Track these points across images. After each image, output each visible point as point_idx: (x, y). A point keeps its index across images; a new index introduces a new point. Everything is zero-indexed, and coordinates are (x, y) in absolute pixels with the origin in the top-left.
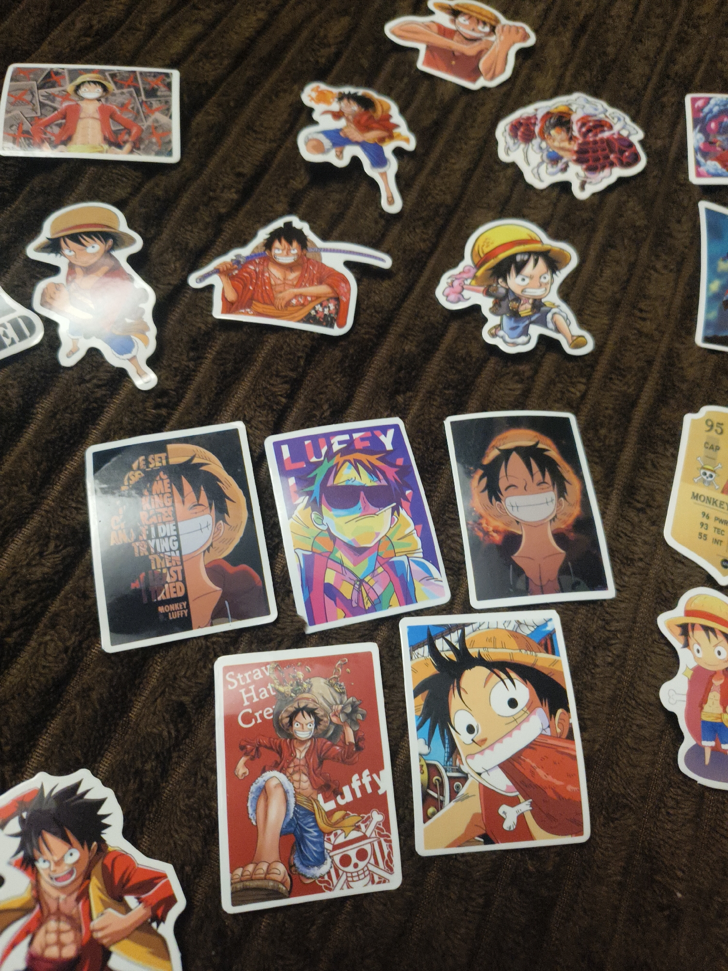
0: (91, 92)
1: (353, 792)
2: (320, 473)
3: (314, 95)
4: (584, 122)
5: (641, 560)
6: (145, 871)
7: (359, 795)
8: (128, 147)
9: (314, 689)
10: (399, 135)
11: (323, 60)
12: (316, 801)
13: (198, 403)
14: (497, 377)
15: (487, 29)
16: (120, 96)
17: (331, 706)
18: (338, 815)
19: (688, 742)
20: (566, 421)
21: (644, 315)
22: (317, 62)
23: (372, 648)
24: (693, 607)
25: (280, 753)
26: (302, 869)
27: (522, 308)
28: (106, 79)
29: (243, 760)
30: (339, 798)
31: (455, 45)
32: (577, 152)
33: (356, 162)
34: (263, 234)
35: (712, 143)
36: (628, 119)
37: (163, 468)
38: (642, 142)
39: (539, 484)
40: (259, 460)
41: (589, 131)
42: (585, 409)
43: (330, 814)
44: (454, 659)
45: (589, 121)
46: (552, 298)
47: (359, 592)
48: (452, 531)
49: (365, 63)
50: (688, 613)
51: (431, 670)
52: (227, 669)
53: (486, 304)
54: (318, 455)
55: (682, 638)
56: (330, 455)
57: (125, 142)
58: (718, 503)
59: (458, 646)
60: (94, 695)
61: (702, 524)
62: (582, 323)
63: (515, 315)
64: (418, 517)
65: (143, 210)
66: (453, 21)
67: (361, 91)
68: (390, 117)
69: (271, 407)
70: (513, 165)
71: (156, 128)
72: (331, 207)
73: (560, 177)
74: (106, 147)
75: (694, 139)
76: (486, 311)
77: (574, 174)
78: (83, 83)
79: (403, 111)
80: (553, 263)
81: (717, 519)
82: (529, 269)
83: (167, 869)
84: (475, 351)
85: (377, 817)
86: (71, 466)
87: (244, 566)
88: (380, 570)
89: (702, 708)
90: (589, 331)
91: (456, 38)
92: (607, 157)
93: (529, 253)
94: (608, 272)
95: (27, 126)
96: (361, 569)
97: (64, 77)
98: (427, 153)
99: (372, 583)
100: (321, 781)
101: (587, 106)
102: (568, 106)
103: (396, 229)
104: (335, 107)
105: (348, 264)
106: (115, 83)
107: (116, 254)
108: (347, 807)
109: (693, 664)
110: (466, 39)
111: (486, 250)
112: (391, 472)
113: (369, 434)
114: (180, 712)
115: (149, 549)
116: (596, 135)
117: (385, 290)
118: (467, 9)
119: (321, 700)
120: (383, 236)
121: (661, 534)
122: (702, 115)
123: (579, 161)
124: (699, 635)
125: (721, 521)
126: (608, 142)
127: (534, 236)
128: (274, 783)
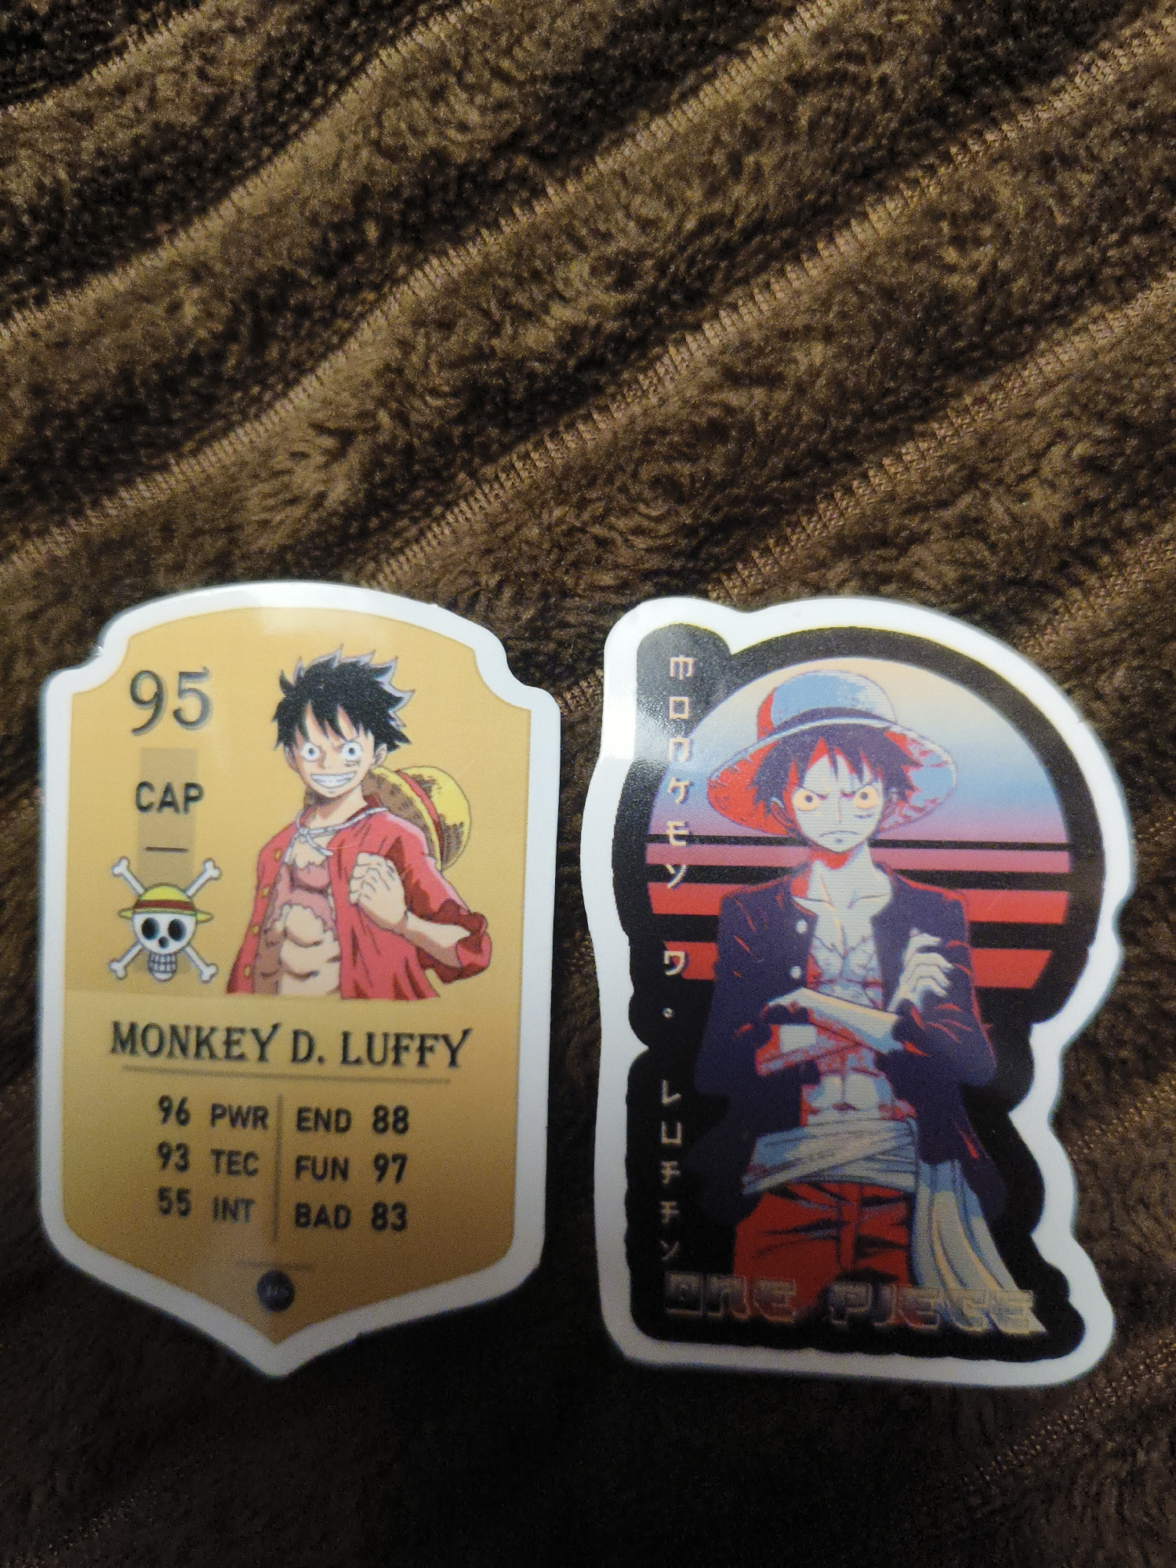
58: (217, 1041)
61: (164, 1151)
81: (217, 1112)
125: (240, 1118)
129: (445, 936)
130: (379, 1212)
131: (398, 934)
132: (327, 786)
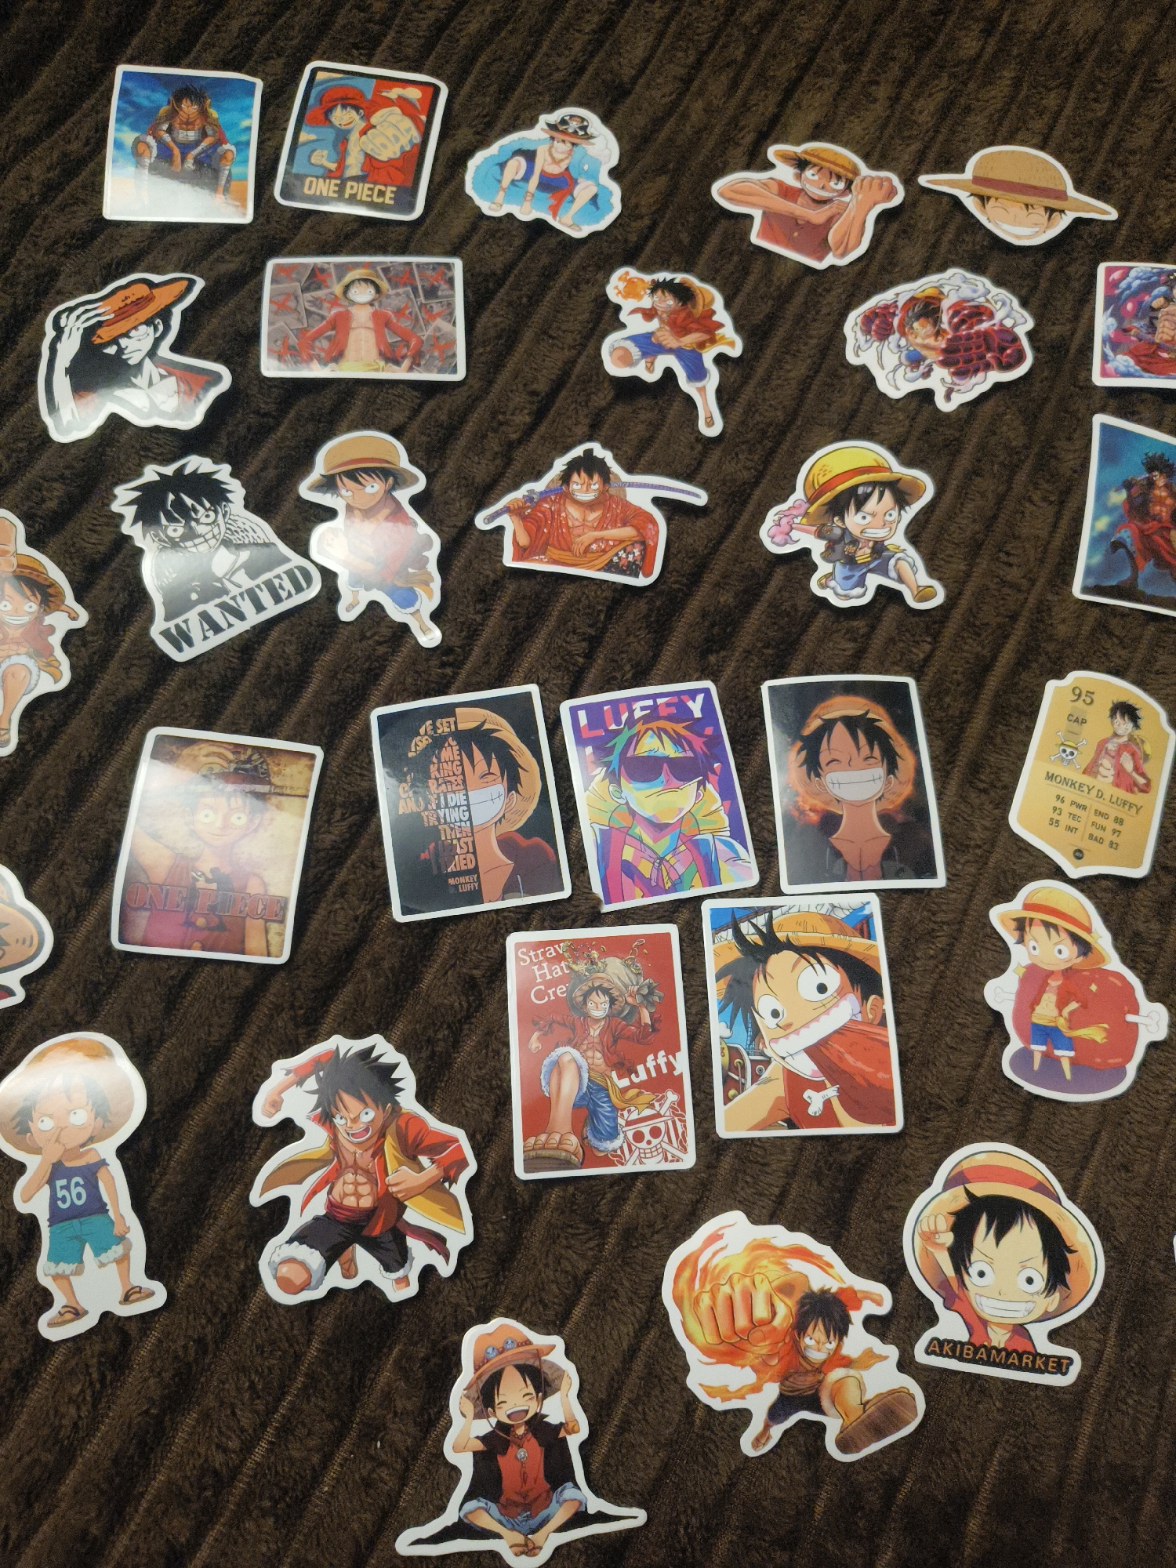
0: (362, 294)
1: (648, 1071)
2: (620, 742)
3: (622, 285)
4: (957, 309)
5: (978, 846)
6: (437, 1134)
7: (654, 1074)
8: (406, 363)
9: (609, 969)
10: (723, 337)
11: (633, 238)
12: (610, 1078)
13: (487, 663)
14: (827, 633)
15: (841, 186)
16: (397, 297)
17: (626, 987)
18: (632, 1092)
19: (1015, 1044)
20: (906, 686)
21: (1012, 560)
22: (626, 241)
23: (672, 930)
24: (1035, 900)
25: (574, 1030)
26: (595, 1142)
27: (859, 553)
28: (378, 276)
29: (536, 1035)
30: (633, 1076)
31: (799, 209)
32: (945, 351)
33: (669, 374)
34: (560, 464)
35: (1126, 331)
36: (1016, 303)
37: (451, 734)
38: (1030, 335)
39: (866, 759)
40: (554, 726)
41: (963, 322)
42: (931, 672)
43: (624, 1090)
44: (760, 943)
45: (964, 309)
46: (898, 540)
47: (659, 870)
48: (764, 809)
49: (685, 238)
50: (1027, 907)
51: (735, 954)
52: (518, 946)
53: (817, 547)
54: (618, 723)
55: (1017, 934)
56: (631, 722)
57: (404, 357)
58: (1077, 785)
59: (764, 930)
60: (386, 965)
61: (1055, 809)
62: (932, 570)
63: (851, 561)
64: (726, 793)
65: (424, 439)
66: (799, 177)
67: (679, 277)
68: (713, 312)
69: (567, 669)
70: (864, 369)
71: (438, 338)
72: (638, 430)
73: (922, 384)
74: (382, 363)
75: (1103, 324)
76: (816, 557)
77: (938, 379)
78: (353, 282)
79: (728, 306)
80: (902, 495)
81: (1073, 803)
82: (871, 505)
83: (460, 1134)
84: (802, 603)
85: (672, 1097)
86: (353, 731)
87: (537, 840)
88: (683, 848)
89: (1033, 1010)
90: (939, 579)
91: (800, 200)
92: (983, 357)
93: (874, 484)
94: (969, 507)
95: (293, 340)
96: (662, 846)
97: (330, 275)
98: (756, 358)
99: (672, 862)
100: (615, 1059)
101: (964, 286)
102: (939, 288)
103: (716, 454)
104: (646, 302)
105: (657, 501)
106: (389, 280)
107: (396, 494)
108: (642, 1085)
109: (1026, 962)
110: (814, 200)
111: (822, 480)
112: (698, 743)
113: (675, 700)
114: (471, 985)
115: (438, 819)
116: (971, 327)
117: (699, 533)
118: (817, 157)
119: (616, 980)
120: (700, 463)
121: (1005, 818)
122: (1117, 292)
123: (945, 364)
124: (1038, 931)
125: (1079, 806)
126: (986, 335)
127: (881, 461)
128: (567, 1058)
129: (1141, 781)
130: (1112, 843)
131: (1129, 775)
132: (1120, 732)
